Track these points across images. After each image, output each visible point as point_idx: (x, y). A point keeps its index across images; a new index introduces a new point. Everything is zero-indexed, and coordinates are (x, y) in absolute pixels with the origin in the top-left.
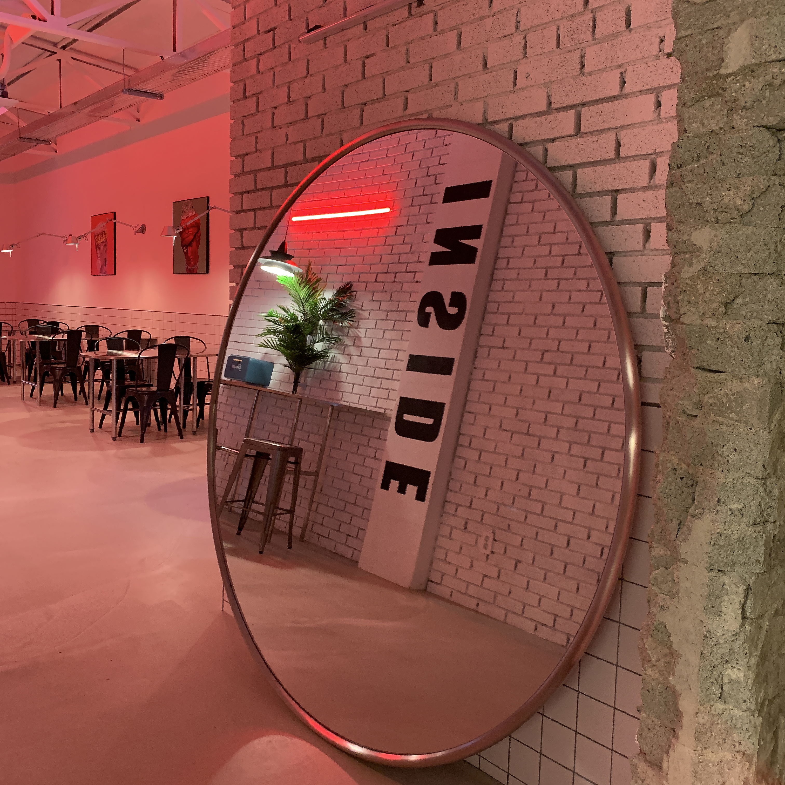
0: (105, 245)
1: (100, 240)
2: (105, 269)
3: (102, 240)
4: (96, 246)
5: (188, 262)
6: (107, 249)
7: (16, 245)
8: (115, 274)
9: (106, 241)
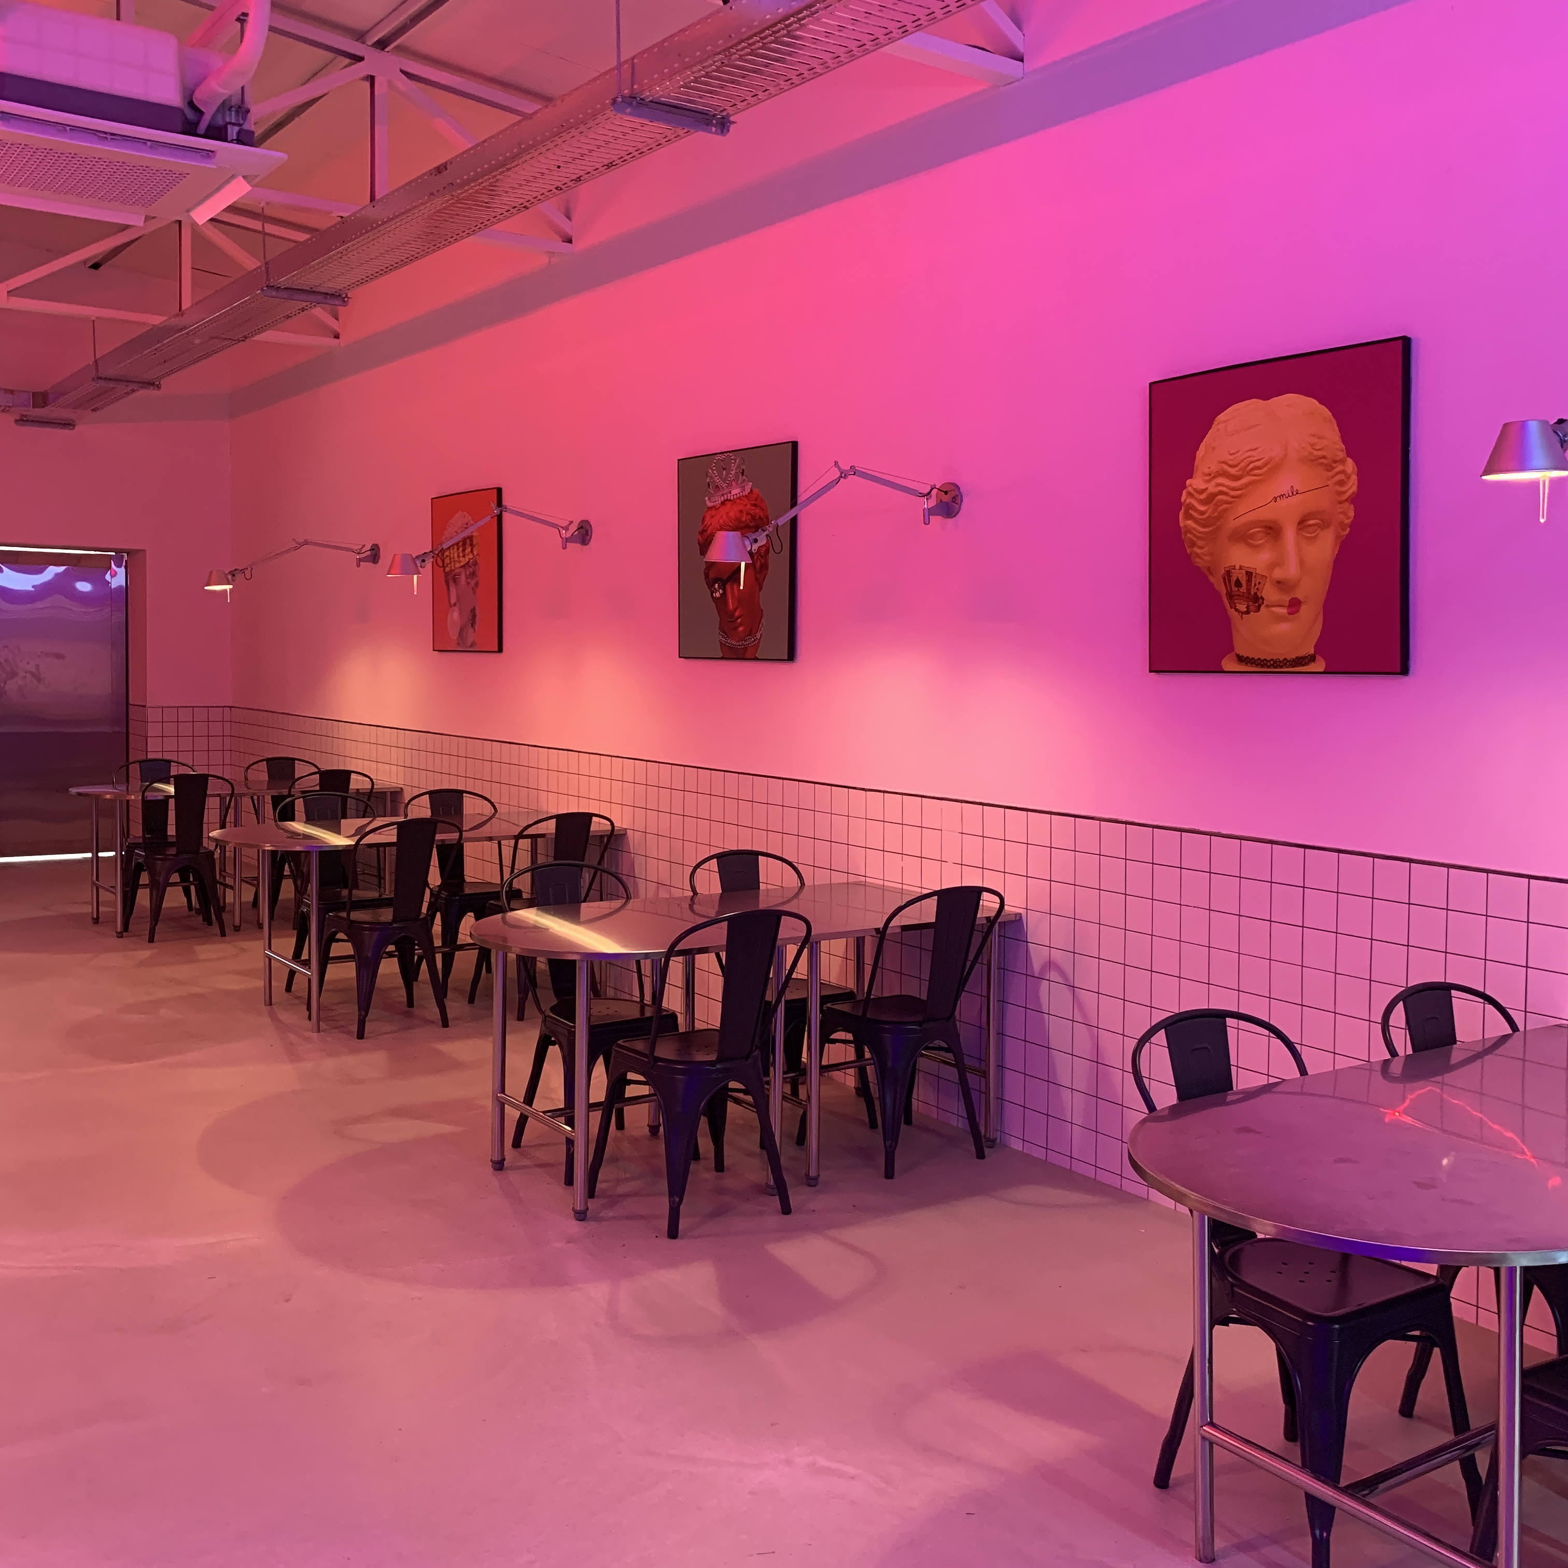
0: (473, 574)
1: (456, 560)
2: (471, 637)
3: (464, 561)
4: (447, 574)
5: (727, 624)
6: (477, 584)
7: (243, 571)
8: (500, 650)
9: (475, 564)
